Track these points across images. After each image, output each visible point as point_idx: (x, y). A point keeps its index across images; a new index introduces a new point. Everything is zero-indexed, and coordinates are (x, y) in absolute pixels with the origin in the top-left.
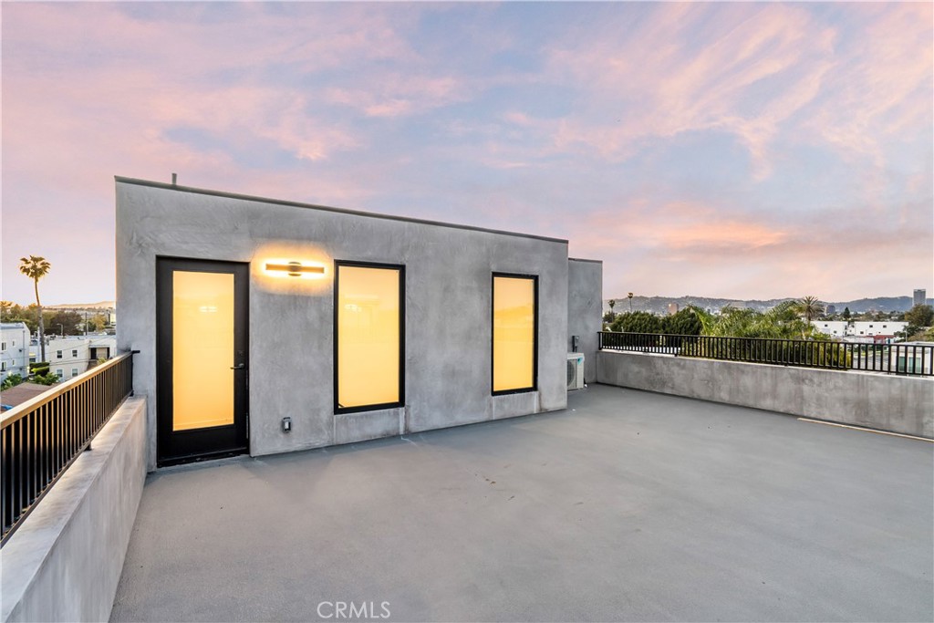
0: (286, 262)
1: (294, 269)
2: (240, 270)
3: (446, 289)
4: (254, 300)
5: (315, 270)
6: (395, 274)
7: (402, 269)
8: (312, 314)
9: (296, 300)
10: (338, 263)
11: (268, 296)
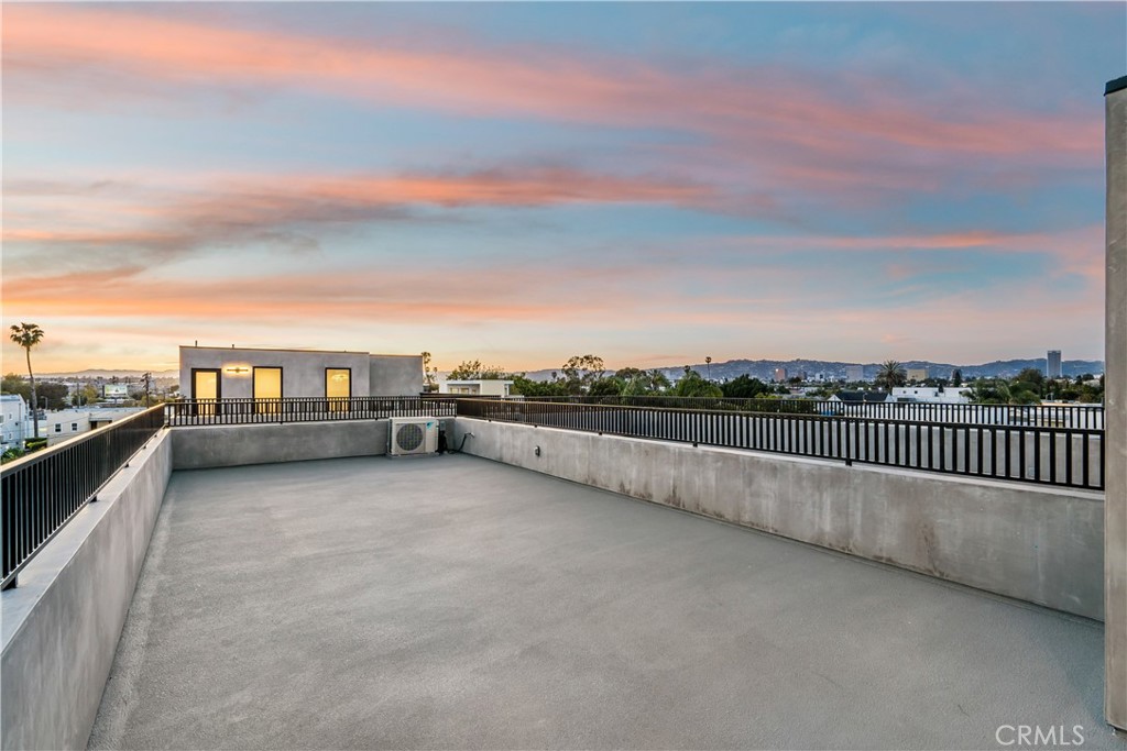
0: (234, 368)
1: (237, 370)
2: (218, 371)
3: (302, 375)
4: (223, 381)
5: (246, 370)
6: (279, 370)
7: (282, 368)
8: (244, 385)
9: (238, 380)
10: (254, 368)
11: (228, 379)
